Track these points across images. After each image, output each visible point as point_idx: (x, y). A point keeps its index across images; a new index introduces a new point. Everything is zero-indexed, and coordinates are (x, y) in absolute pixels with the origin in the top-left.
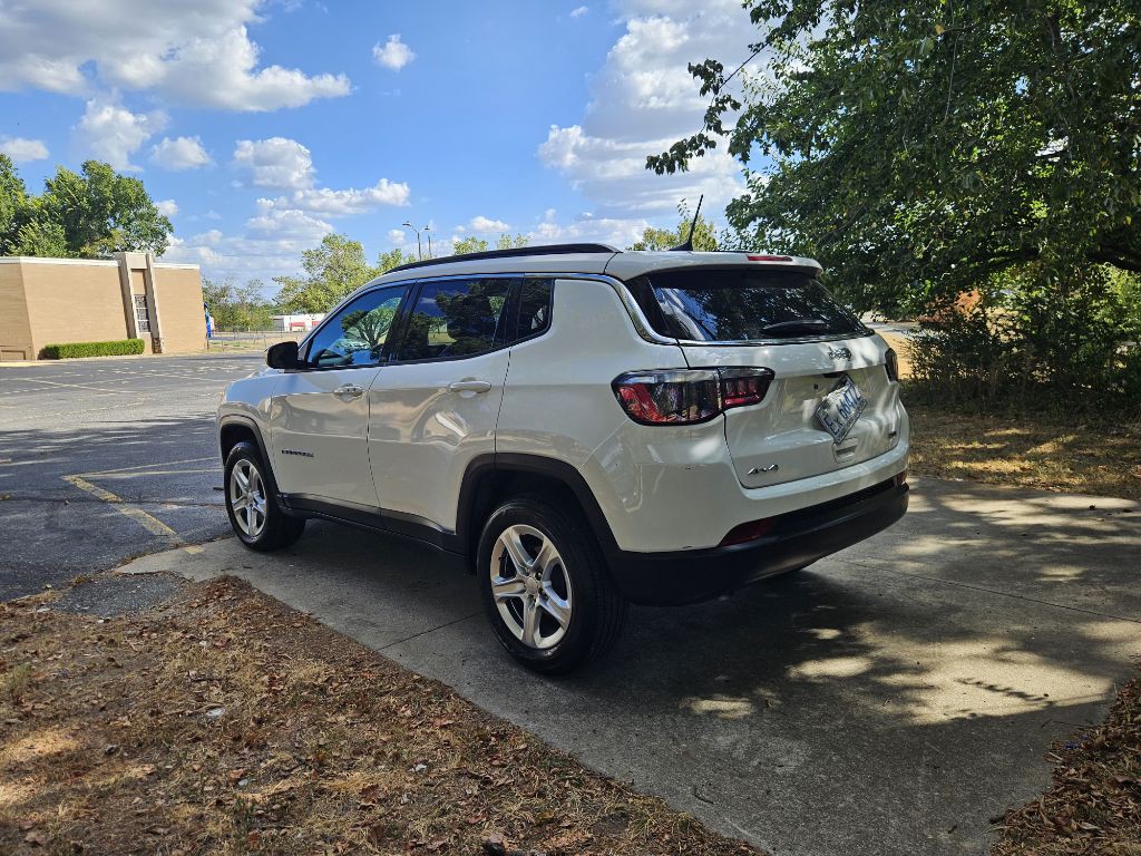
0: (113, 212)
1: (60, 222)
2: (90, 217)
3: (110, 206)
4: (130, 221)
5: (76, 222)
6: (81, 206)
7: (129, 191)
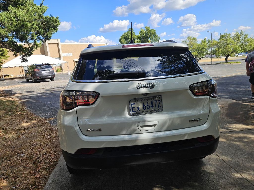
0: (150, 36)
1: (140, 40)
2: (146, 38)
3: (149, 35)
4: (152, 38)
5: (143, 39)
6: (144, 36)
7: (152, 32)
